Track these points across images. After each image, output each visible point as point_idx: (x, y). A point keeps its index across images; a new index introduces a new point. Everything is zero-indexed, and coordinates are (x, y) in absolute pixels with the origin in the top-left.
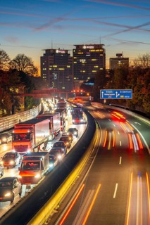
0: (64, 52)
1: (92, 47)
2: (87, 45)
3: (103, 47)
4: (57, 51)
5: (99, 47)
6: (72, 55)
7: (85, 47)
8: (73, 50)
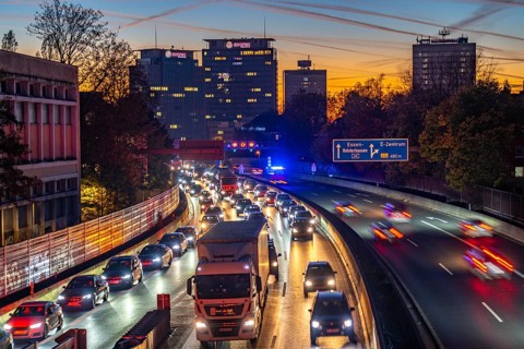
0: (183, 56)
1: (247, 45)
2: (233, 41)
3: (272, 45)
4: (168, 54)
5: (262, 43)
6: (200, 64)
7: (229, 45)
8: (203, 51)
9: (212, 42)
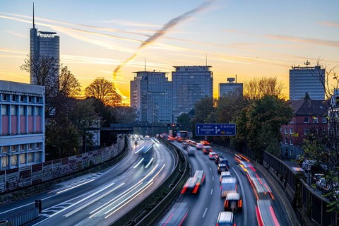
5: (205, 69)
8: (173, 72)
9: (178, 68)
